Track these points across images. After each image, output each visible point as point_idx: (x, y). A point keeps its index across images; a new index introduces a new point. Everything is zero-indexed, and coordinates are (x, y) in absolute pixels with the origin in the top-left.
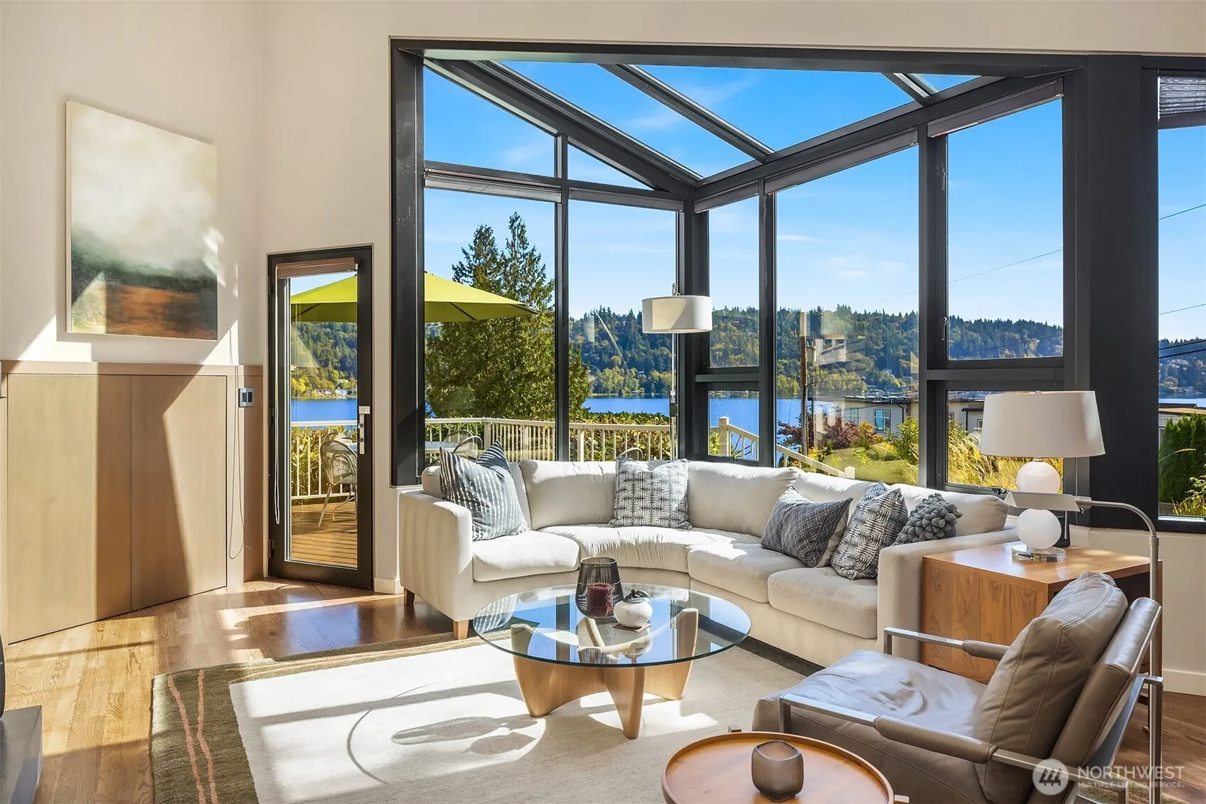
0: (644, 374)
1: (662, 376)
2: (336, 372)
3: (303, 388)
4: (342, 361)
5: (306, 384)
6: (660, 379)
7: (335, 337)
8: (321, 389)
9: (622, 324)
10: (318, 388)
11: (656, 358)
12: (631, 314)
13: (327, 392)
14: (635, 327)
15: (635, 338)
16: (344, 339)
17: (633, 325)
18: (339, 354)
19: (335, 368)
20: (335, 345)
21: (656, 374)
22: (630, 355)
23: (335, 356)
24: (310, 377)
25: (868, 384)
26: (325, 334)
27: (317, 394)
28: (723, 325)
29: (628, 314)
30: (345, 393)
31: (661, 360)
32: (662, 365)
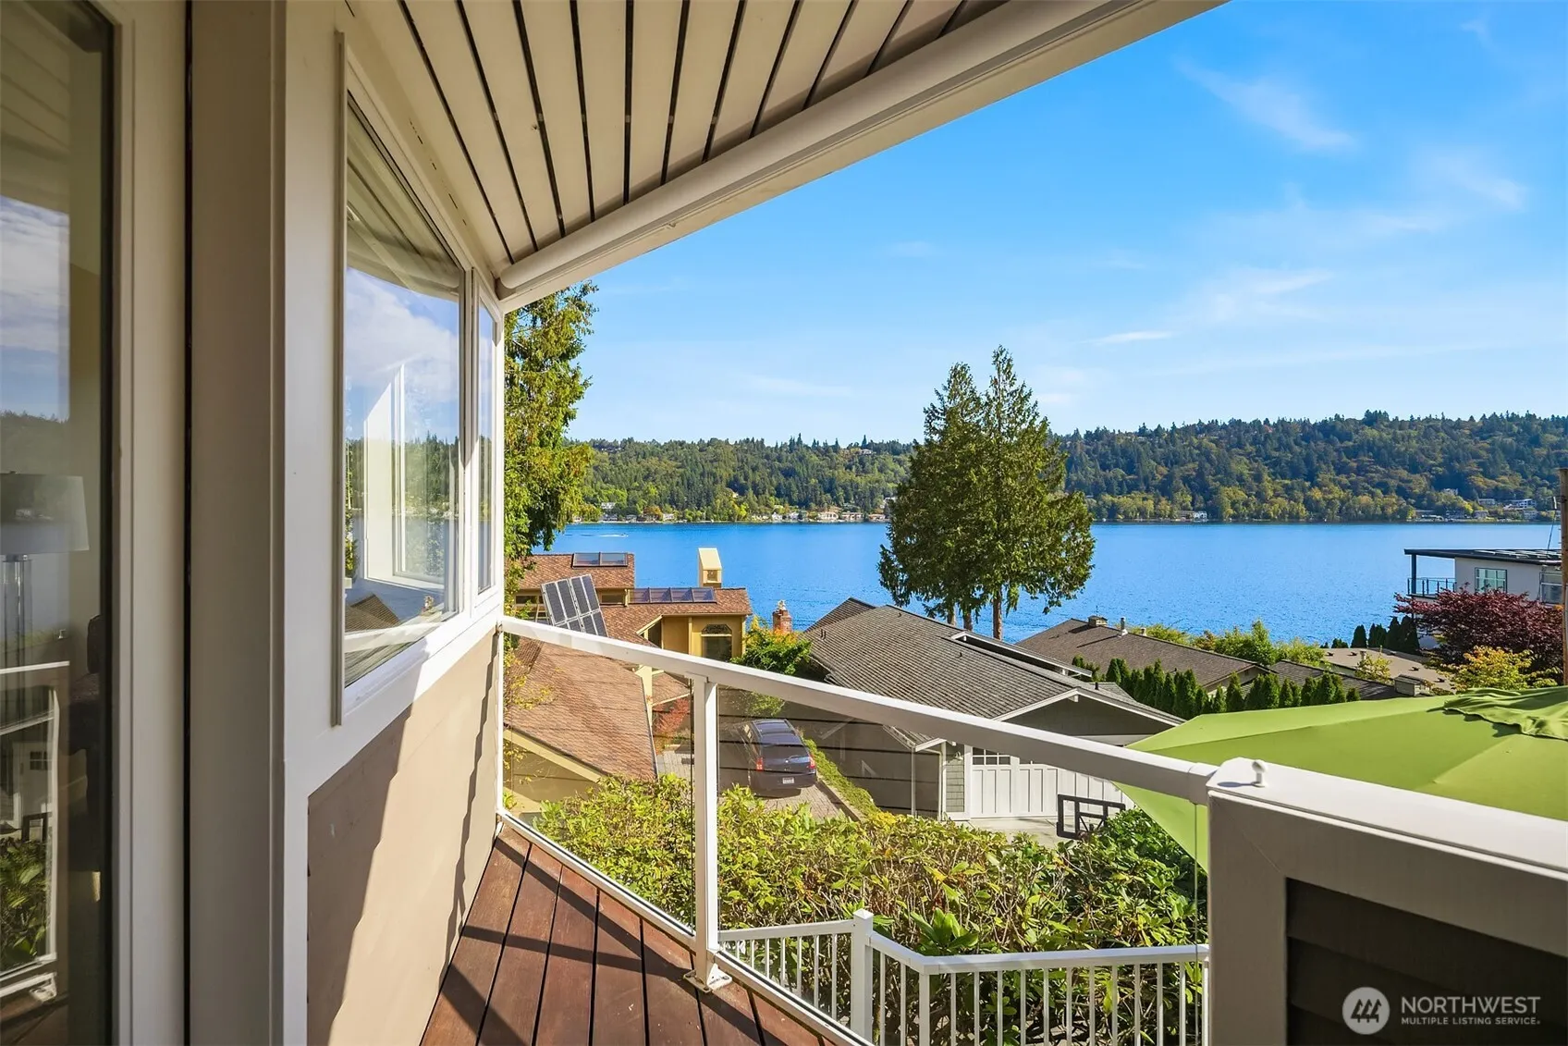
0: (1094, 498)
1: (1116, 500)
2: (772, 498)
3: (744, 513)
4: (778, 489)
5: (746, 510)
6: (1113, 504)
7: (771, 467)
8: (760, 514)
9: (1066, 445)
10: (757, 513)
11: (1108, 483)
12: (1077, 433)
13: (764, 517)
14: (1082, 448)
15: (1081, 460)
16: (779, 469)
17: (1079, 447)
18: (775, 483)
19: (771, 495)
20: (770, 475)
21: (1108, 498)
22: (1075, 478)
23: (771, 481)
24: (750, 504)
25: (1418, 508)
26: (763, 464)
27: (756, 518)
28: (1195, 441)
29: (1072, 434)
30: (780, 517)
31: (1115, 483)
32: (1116, 488)
